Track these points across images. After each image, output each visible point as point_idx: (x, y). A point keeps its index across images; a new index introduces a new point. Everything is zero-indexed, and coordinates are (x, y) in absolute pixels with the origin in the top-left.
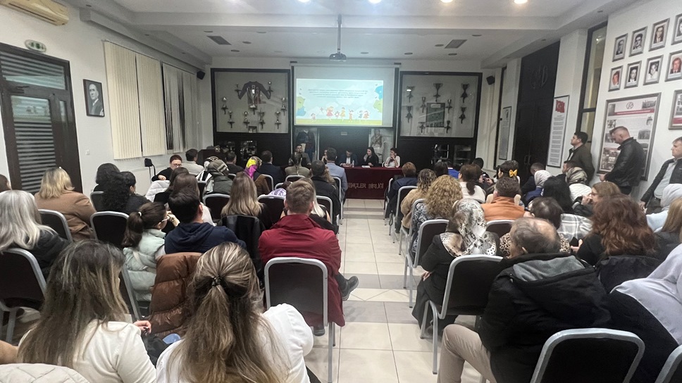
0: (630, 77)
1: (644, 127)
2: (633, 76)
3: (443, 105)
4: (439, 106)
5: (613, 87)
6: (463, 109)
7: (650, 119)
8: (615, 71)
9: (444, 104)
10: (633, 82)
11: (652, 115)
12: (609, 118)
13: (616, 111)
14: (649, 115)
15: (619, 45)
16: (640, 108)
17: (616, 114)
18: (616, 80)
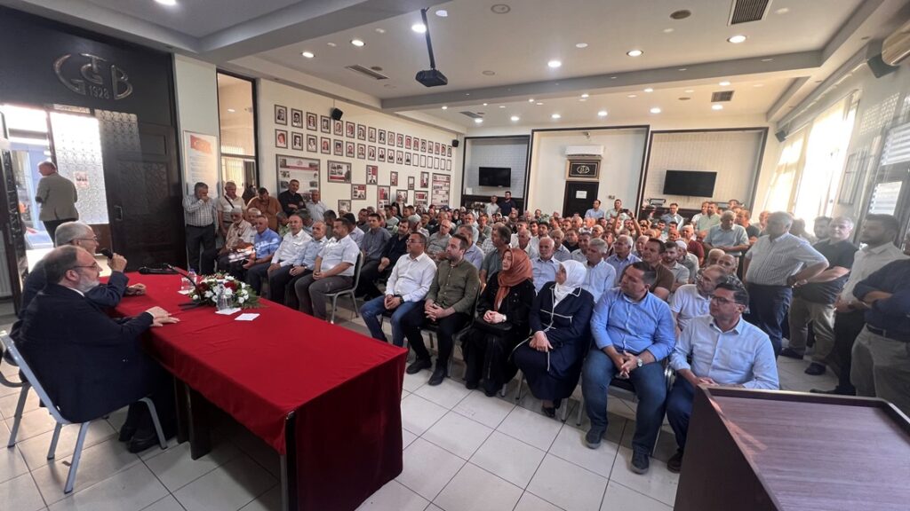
0: (295, 143)
1: (313, 180)
2: (298, 142)
5: (279, 144)
7: (315, 175)
8: (279, 133)
10: (297, 146)
11: (317, 172)
12: (280, 169)
13: (288, 164)
14: (315, 172)
15: (279, 112)
16: (307, 166)
17: (288, 167)
18: (282, 140)
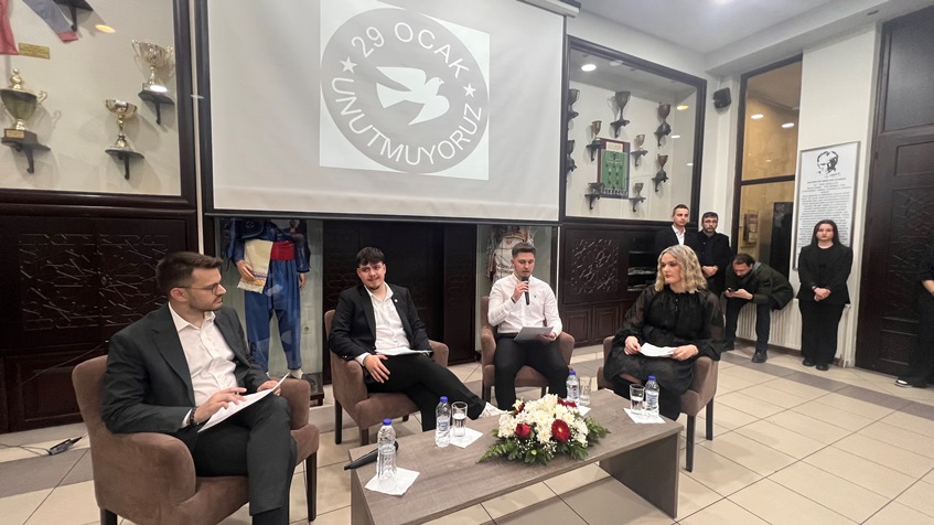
3: (626, 146)
4: (619, 149)
6: (662, 161)
9: (629, 144)
